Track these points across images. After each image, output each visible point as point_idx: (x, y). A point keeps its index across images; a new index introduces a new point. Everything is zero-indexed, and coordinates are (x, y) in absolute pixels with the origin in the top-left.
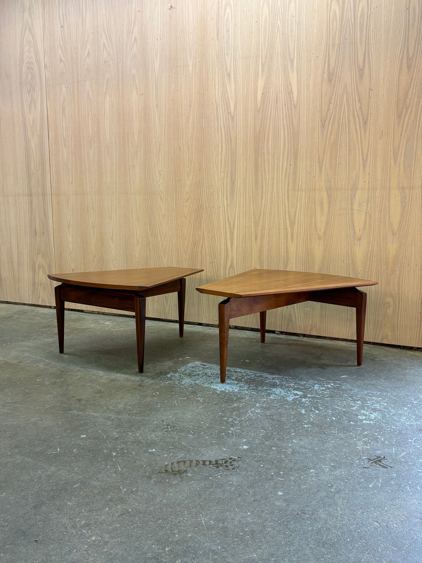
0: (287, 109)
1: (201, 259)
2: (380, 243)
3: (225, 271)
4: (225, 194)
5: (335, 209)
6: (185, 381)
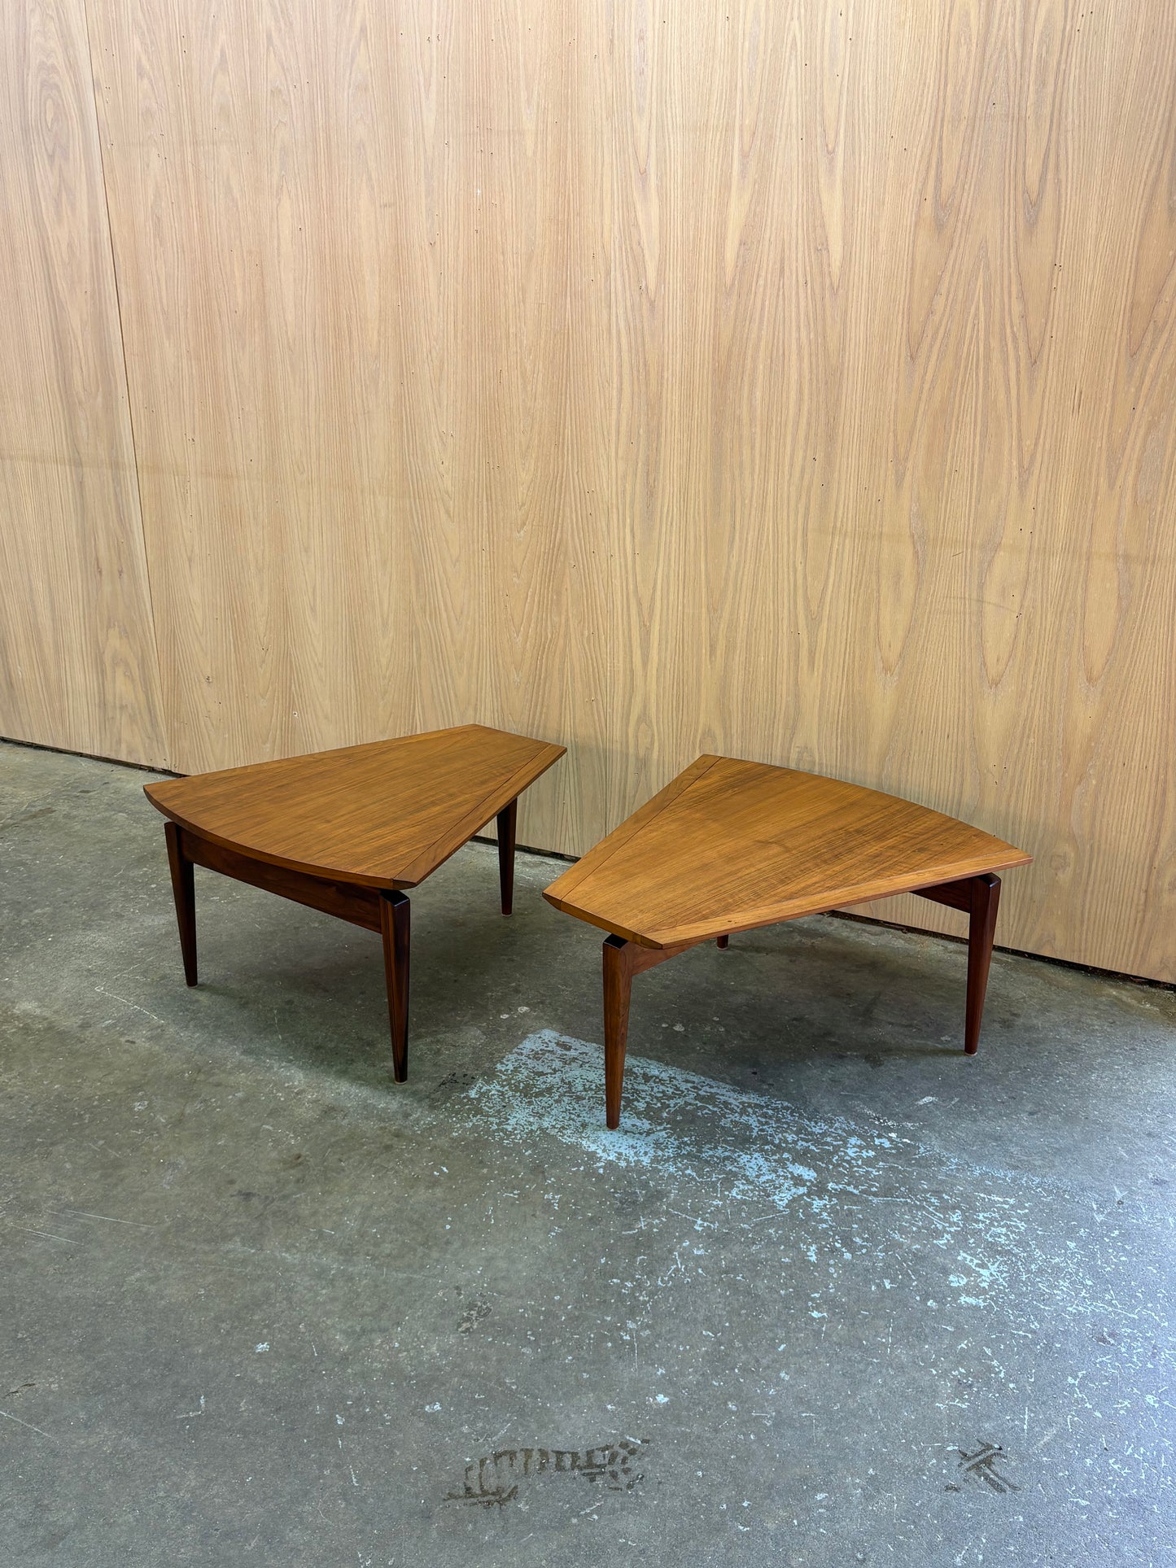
0: (809, 297)
1: (562, 690)
2: (1052, 699)
3: (624, 729)
4: (628, 520)
5: (933, 595)
6: (515, 1120)
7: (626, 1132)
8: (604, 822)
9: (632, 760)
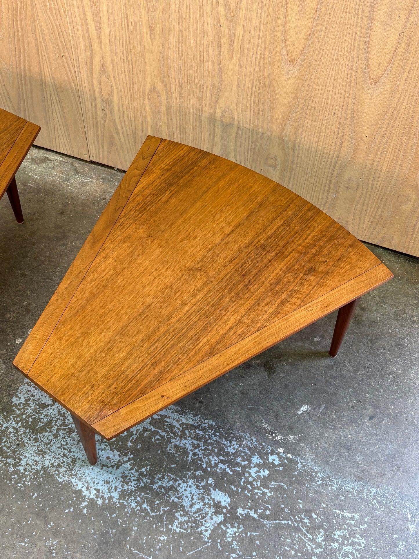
1: (37, 45)
3: (90, 78)
5: (331, 8)
6: (26, 459)
7: (103, 466)
8: (84, 137)
9: (99, 101)
